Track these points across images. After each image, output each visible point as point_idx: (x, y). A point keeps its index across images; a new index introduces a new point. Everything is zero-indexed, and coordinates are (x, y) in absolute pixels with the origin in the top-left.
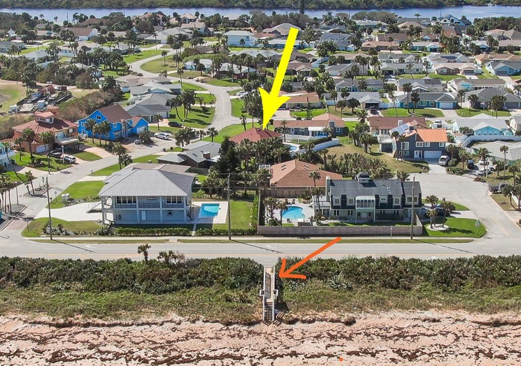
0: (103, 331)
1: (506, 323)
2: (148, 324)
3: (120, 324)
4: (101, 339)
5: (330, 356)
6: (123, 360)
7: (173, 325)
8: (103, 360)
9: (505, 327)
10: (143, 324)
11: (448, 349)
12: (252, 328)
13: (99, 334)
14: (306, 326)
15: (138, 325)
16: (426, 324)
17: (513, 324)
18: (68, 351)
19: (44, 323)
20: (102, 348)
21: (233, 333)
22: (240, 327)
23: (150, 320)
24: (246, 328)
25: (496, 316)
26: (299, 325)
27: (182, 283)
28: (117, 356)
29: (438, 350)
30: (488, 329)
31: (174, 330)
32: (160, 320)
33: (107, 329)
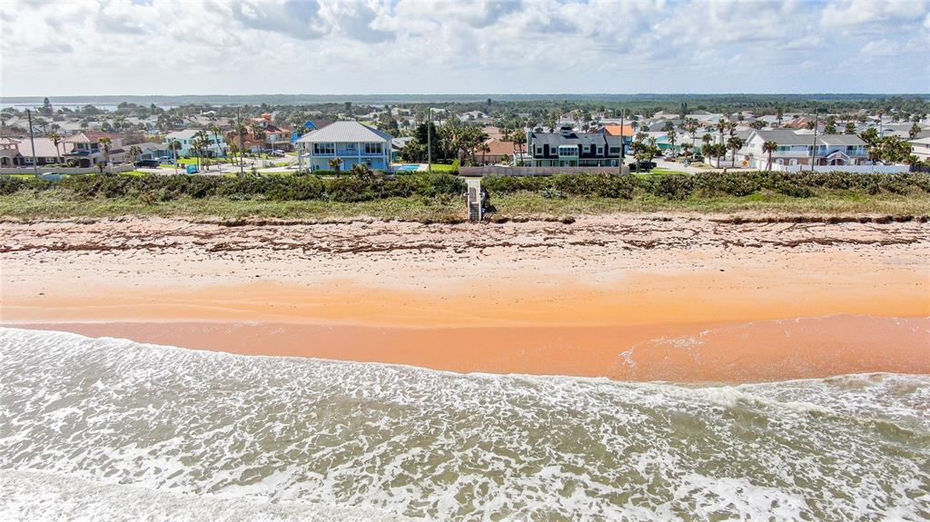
0: (281, 229)
1: (748, 221)
2: (335, 222)
3: (301, 223)
4: (278, 234)
5: (549, 245)
6: (300, 249)
7: (363, 224)
8: (274, 249)
9: (748, 224)
10: (328, 223)
11: (689, 241)
12: (455, 226)
13: (275, 231)
14: (518, 225)
15: (323, 224)
16: (656, 223)
17: (757, 221)
18: (235, 243)
19: (213, 223)
20: (276, 241)
21: (433, 230)
22: (442, 225)
23: (337, 219)
24: (448, 226)
25: (736, 215)
26: (510, 224)
27: (376, 194)
28: (293, 247)
29: (677, 241)
30: (729, 226)
31: (364, 227)
32: (347, 220)
33: (285, 227)
